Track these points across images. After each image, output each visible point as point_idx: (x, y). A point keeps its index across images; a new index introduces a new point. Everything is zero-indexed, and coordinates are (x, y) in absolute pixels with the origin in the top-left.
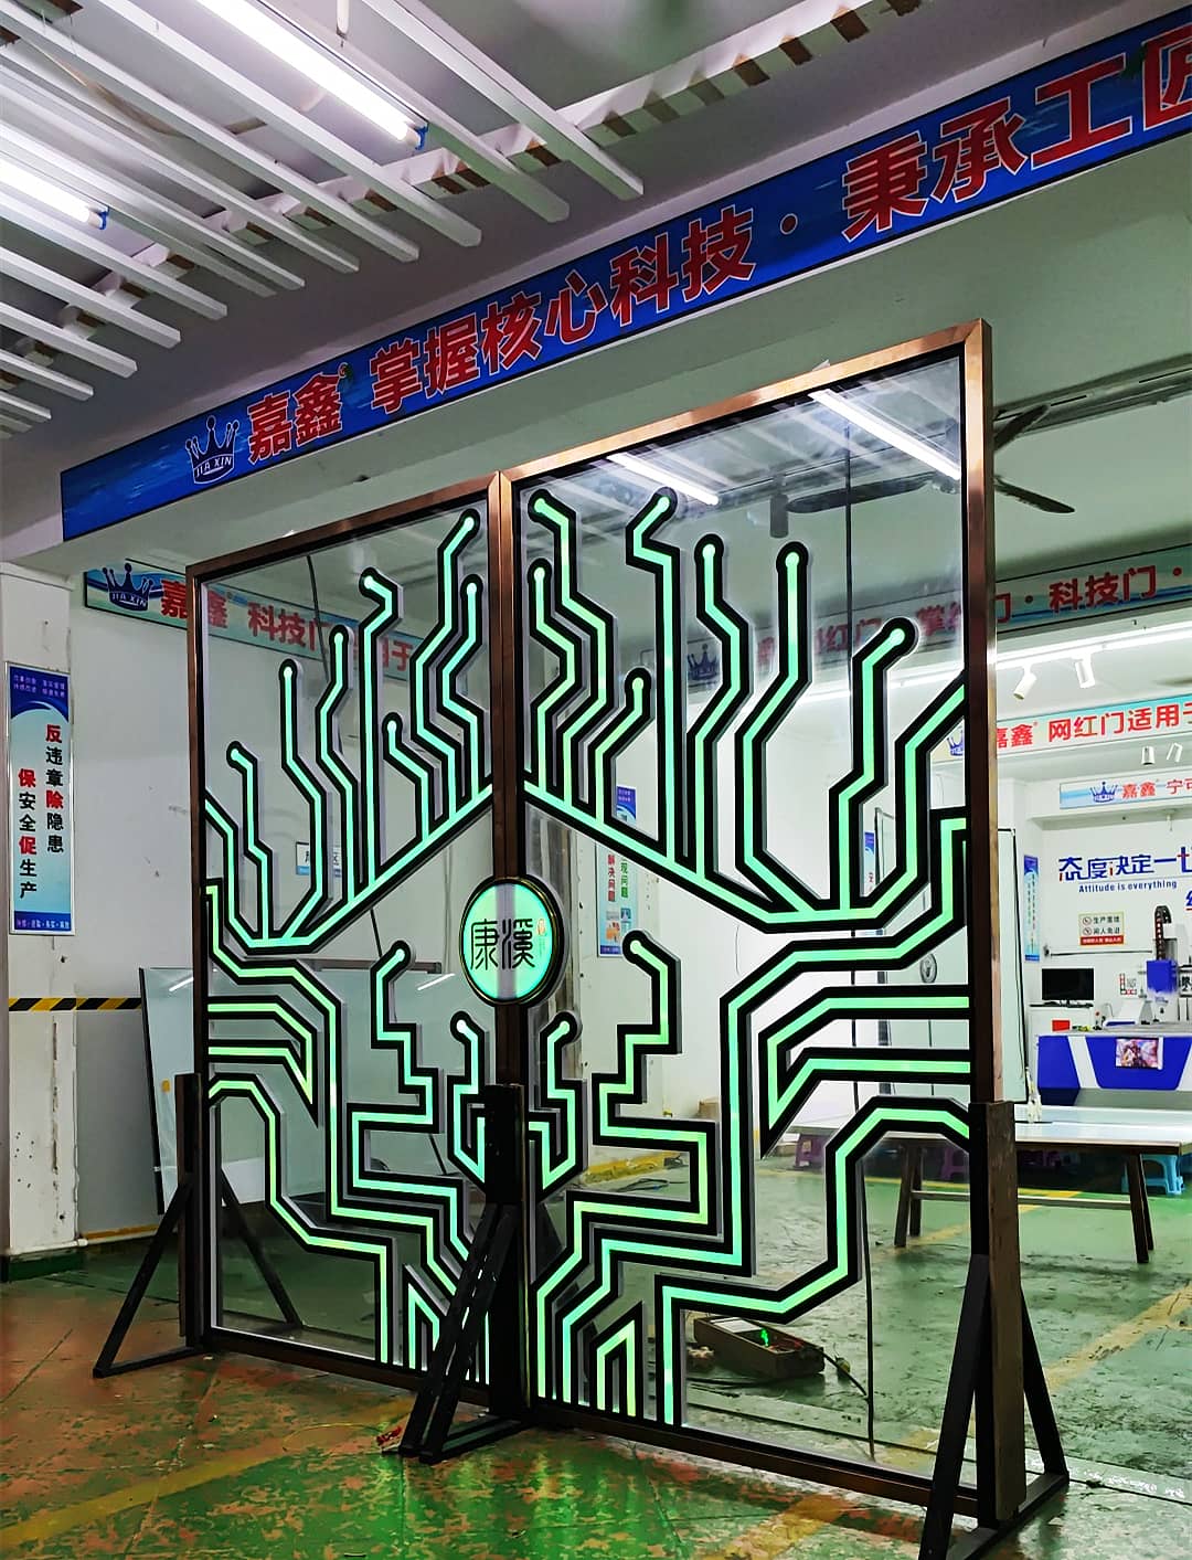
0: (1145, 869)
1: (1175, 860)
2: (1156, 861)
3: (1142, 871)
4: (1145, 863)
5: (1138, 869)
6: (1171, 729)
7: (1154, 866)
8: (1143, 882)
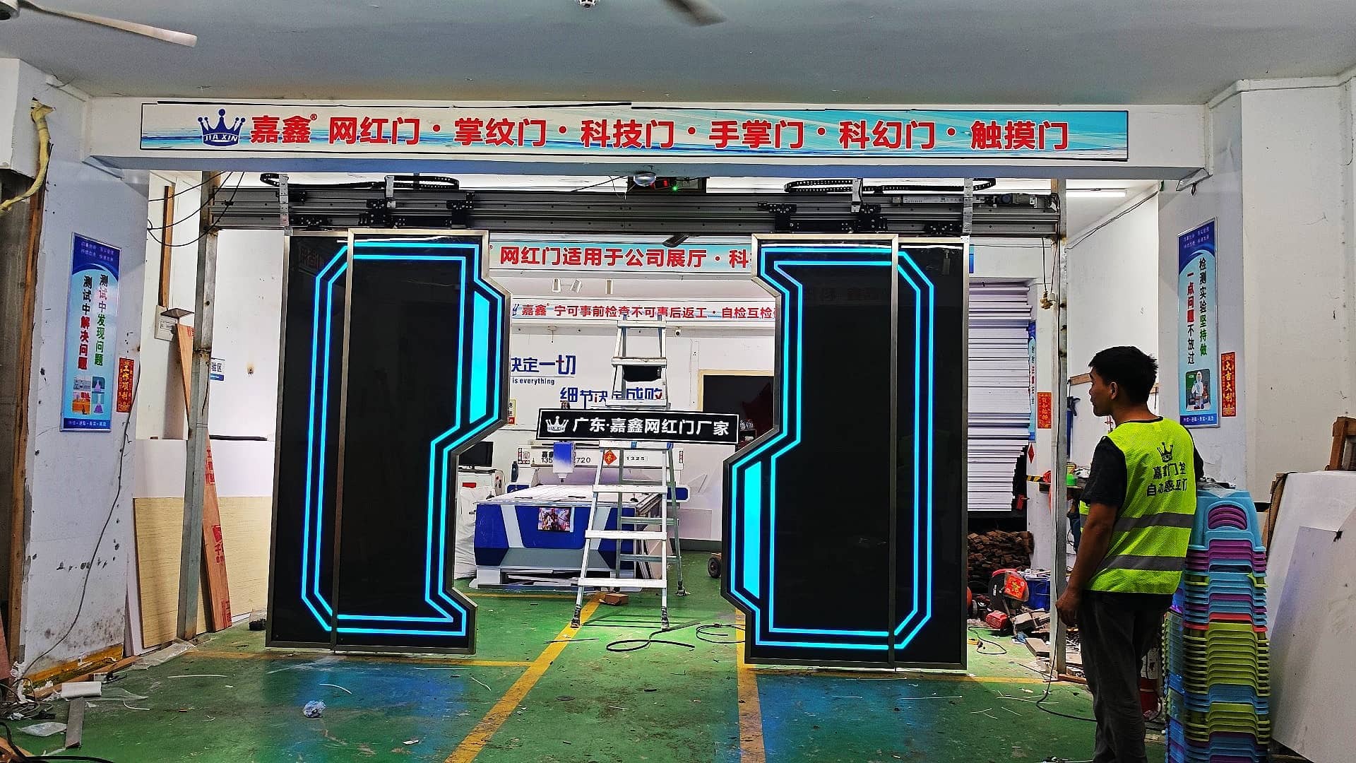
0: (533, 369)
1: (554, 364)
2: (541, 364)
3: (530, 371)
4: (533, 365)
5: (528, 369)
6: (595, 267)
7: (539, 367)
8: (531, 378)
